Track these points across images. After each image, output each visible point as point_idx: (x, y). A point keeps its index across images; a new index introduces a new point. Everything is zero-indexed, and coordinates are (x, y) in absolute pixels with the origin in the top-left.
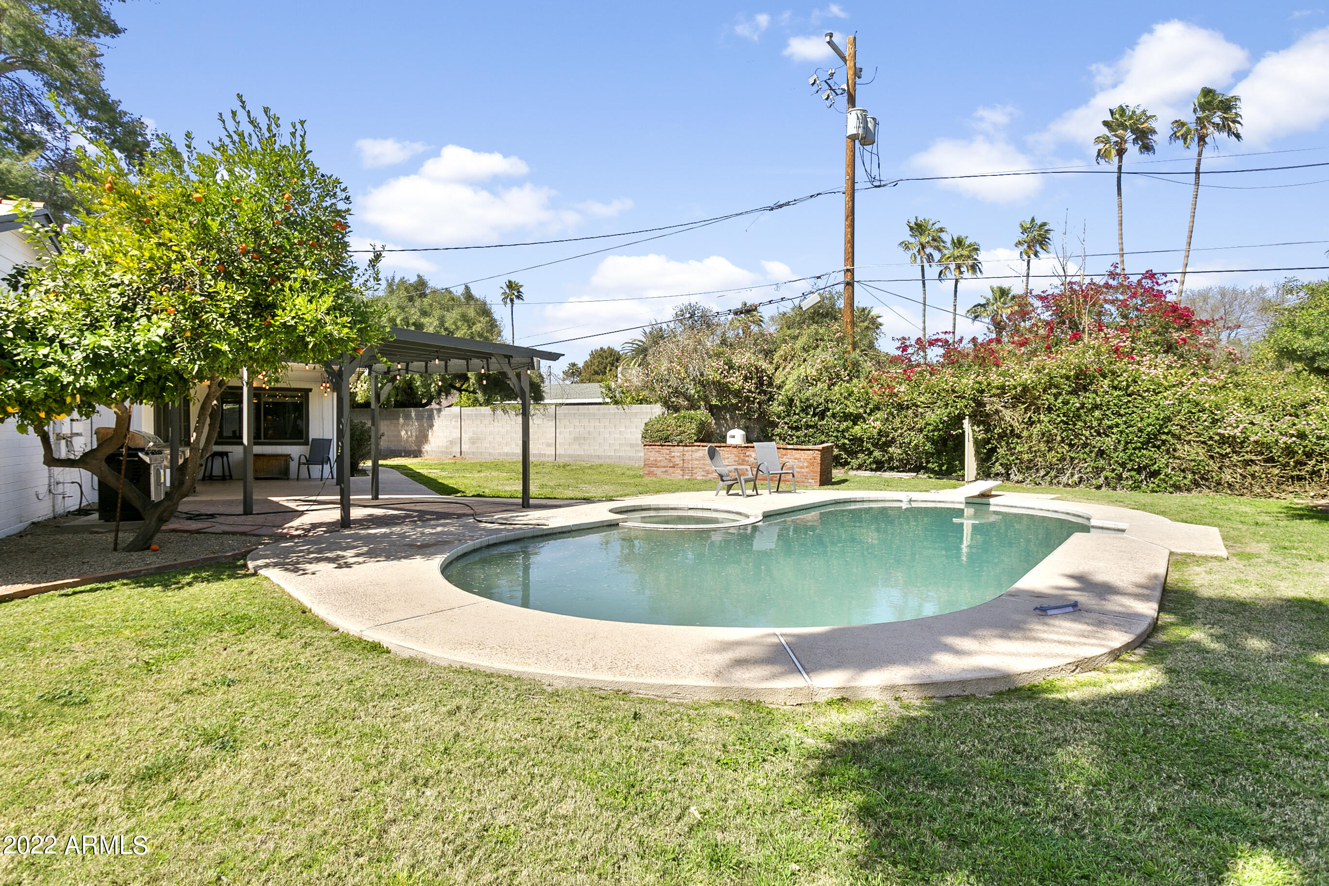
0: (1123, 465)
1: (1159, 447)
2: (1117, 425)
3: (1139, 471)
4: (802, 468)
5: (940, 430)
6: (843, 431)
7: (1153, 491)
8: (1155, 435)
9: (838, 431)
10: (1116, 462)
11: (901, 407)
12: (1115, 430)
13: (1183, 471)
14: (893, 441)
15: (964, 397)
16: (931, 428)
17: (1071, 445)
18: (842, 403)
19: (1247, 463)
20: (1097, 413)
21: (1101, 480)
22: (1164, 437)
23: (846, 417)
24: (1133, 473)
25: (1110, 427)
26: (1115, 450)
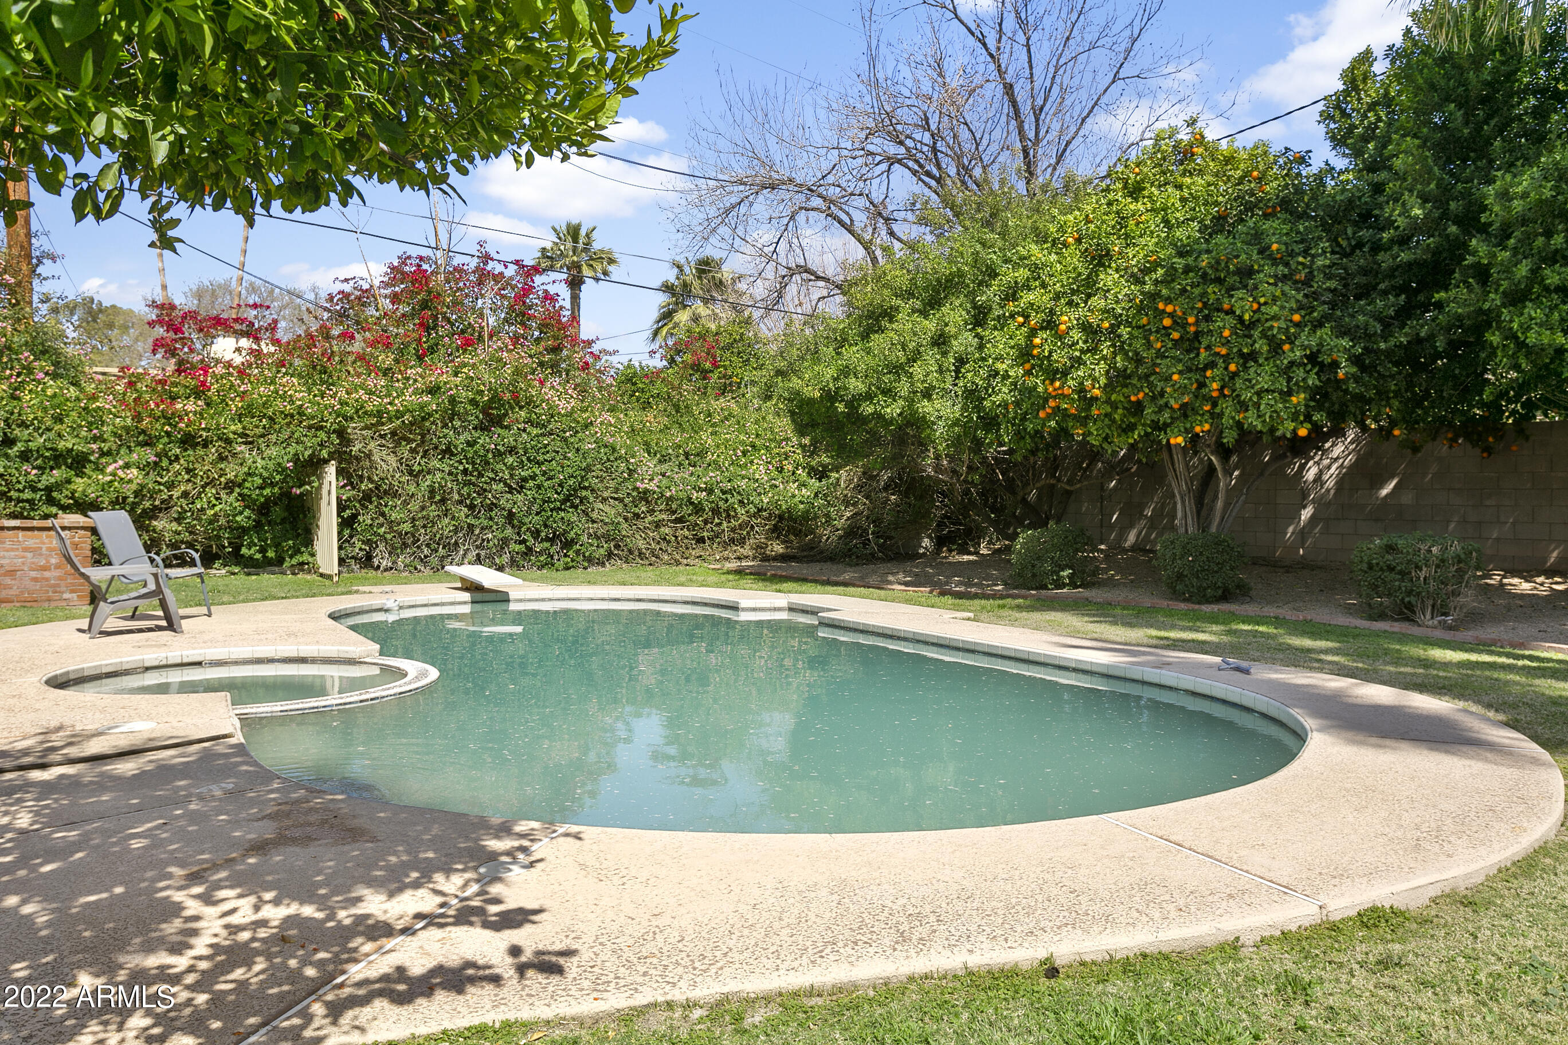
0: (536, 534)
1: (576, 507)
2: (533, 478)
3: (552, 540)
4: (44, 568)
5: (272, 485)
6: (49, 490)
7: (567, 568)
8: (575, 490)
9: (34, 490)
10: (528, 529)
11: (188, 441)
12: (531, 483)
13: (598, 538)
14: (167, 505)
15: (321, 428)
16: (258, 481)
17: (472, 507)
18: (49, 429)
19: (658, 525)
20: (510, 460)
21: (506, 558)
22: (584, 493)
23: (58, 458)
24: (547, 545)
25: (525, 480)
26: (529, 512)
